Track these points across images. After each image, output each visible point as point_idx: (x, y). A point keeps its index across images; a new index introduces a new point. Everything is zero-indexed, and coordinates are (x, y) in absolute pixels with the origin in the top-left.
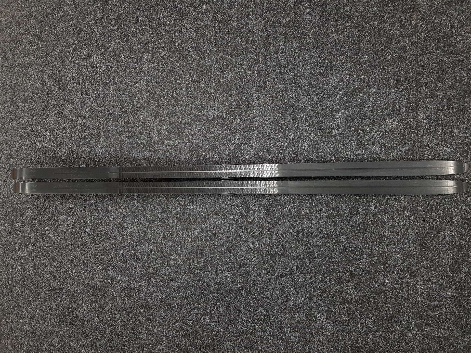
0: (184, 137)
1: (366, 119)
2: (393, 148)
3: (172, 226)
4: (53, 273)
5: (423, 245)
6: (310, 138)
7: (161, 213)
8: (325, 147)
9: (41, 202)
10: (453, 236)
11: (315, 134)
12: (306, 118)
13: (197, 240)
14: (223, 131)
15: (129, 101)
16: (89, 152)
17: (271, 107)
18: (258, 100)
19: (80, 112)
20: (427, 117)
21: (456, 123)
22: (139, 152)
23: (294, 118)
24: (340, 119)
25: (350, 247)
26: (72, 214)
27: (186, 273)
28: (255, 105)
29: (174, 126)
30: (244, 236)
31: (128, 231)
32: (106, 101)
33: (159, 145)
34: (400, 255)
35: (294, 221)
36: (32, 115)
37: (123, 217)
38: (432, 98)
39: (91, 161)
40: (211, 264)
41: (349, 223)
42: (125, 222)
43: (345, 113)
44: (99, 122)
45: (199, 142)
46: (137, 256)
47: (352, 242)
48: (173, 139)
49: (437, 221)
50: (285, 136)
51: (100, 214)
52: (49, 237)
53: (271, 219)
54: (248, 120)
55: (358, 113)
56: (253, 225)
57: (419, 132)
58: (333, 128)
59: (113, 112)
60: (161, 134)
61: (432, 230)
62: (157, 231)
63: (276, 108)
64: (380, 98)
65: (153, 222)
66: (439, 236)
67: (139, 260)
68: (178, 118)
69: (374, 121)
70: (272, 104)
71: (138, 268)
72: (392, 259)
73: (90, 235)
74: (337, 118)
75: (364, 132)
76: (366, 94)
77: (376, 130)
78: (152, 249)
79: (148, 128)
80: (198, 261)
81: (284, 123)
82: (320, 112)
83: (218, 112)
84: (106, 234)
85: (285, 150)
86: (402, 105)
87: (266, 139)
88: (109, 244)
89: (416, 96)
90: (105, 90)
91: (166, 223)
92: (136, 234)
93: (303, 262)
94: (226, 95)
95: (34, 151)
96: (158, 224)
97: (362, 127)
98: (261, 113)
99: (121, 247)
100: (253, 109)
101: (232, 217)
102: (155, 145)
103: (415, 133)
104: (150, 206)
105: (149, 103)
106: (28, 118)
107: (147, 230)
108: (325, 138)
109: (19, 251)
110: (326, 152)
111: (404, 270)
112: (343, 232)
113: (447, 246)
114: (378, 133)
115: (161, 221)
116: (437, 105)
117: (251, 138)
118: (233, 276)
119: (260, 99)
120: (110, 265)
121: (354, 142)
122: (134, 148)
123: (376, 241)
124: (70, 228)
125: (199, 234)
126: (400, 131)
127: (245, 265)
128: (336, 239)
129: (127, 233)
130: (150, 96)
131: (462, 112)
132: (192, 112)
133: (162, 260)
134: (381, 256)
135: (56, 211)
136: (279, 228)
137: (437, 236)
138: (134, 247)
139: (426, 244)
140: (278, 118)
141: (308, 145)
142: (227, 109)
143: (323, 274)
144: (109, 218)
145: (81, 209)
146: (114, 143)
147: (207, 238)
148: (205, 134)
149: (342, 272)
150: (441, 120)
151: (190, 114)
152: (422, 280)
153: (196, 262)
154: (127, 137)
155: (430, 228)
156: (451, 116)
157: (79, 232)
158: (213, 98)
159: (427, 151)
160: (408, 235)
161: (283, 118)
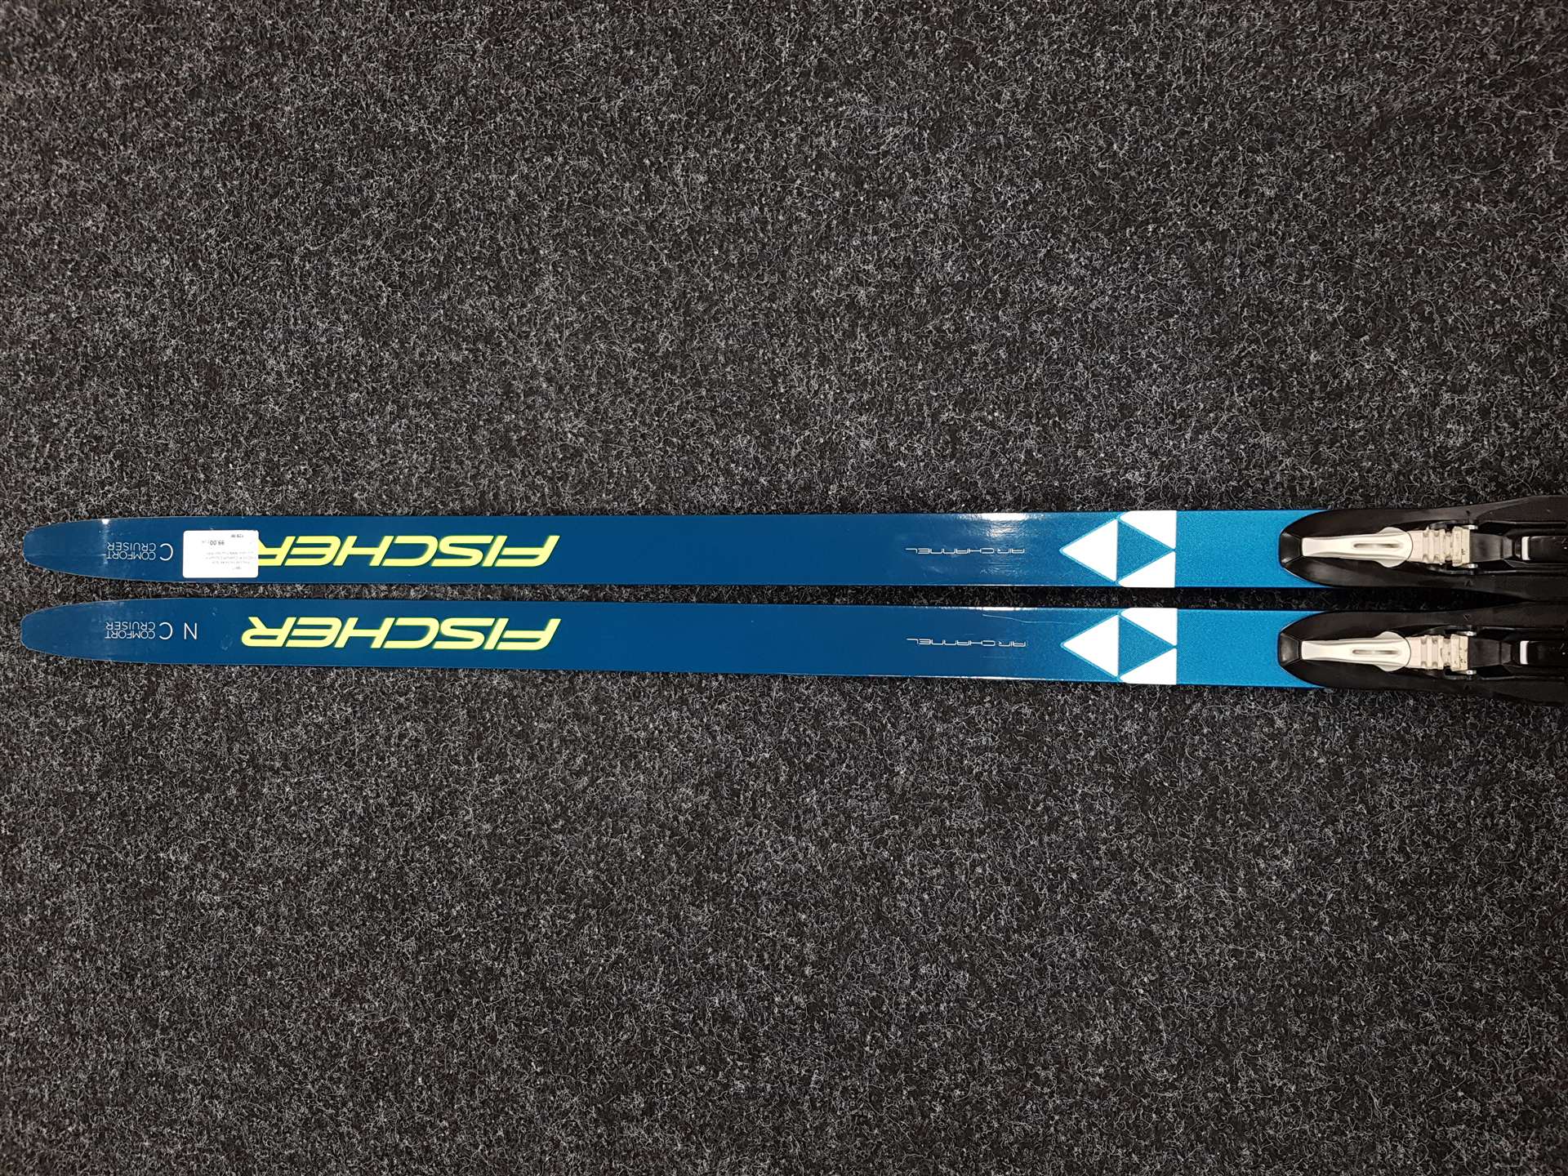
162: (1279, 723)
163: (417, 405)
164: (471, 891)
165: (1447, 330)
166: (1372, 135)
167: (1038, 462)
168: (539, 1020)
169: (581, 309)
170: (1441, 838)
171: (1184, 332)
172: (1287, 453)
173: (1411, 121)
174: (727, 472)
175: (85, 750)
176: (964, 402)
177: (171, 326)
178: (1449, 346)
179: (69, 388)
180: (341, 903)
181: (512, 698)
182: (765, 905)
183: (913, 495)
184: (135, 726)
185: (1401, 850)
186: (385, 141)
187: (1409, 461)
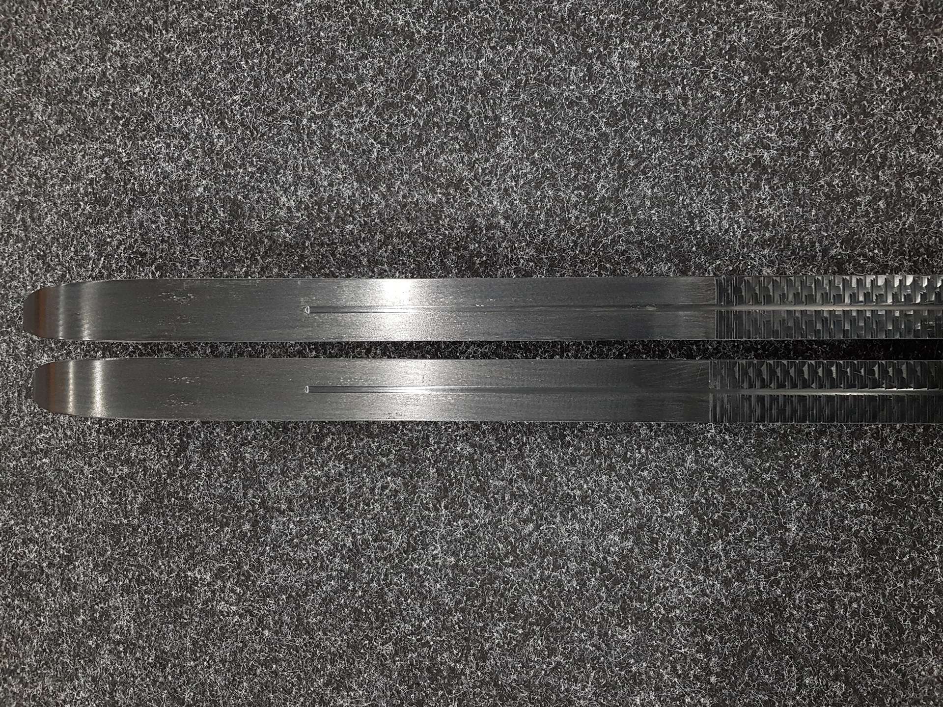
7: (874, 513)
9: (161, 446)
16: (435, 211)
22: (733, 206)
26: (342, 509)
36: (105, 34)
37: (641, 527)
39: (444, 254)
42: (654, 555)
44: (490, 61)
51: (503, 511)
52: (212, 613)
59: (570, 10)
60: (867, 115)
65: (822, 560)
73: (450, 612)
78: (820, 693)
84: (541, 610)
92: (718, 614)
95: (119, 204)
99: (634, 677)
102: (828, 170)
104: (806, 476)
106: (82, 47)
107: (790, 595)
109: (41, 677)
115: (875, 551)
124: (330, 578)
135: (250, 493)
138: (713, 679)
144: (556, 533)
145: (394, 483)
146: (578, 166)
154: (654, 133)
157: (381, 594)
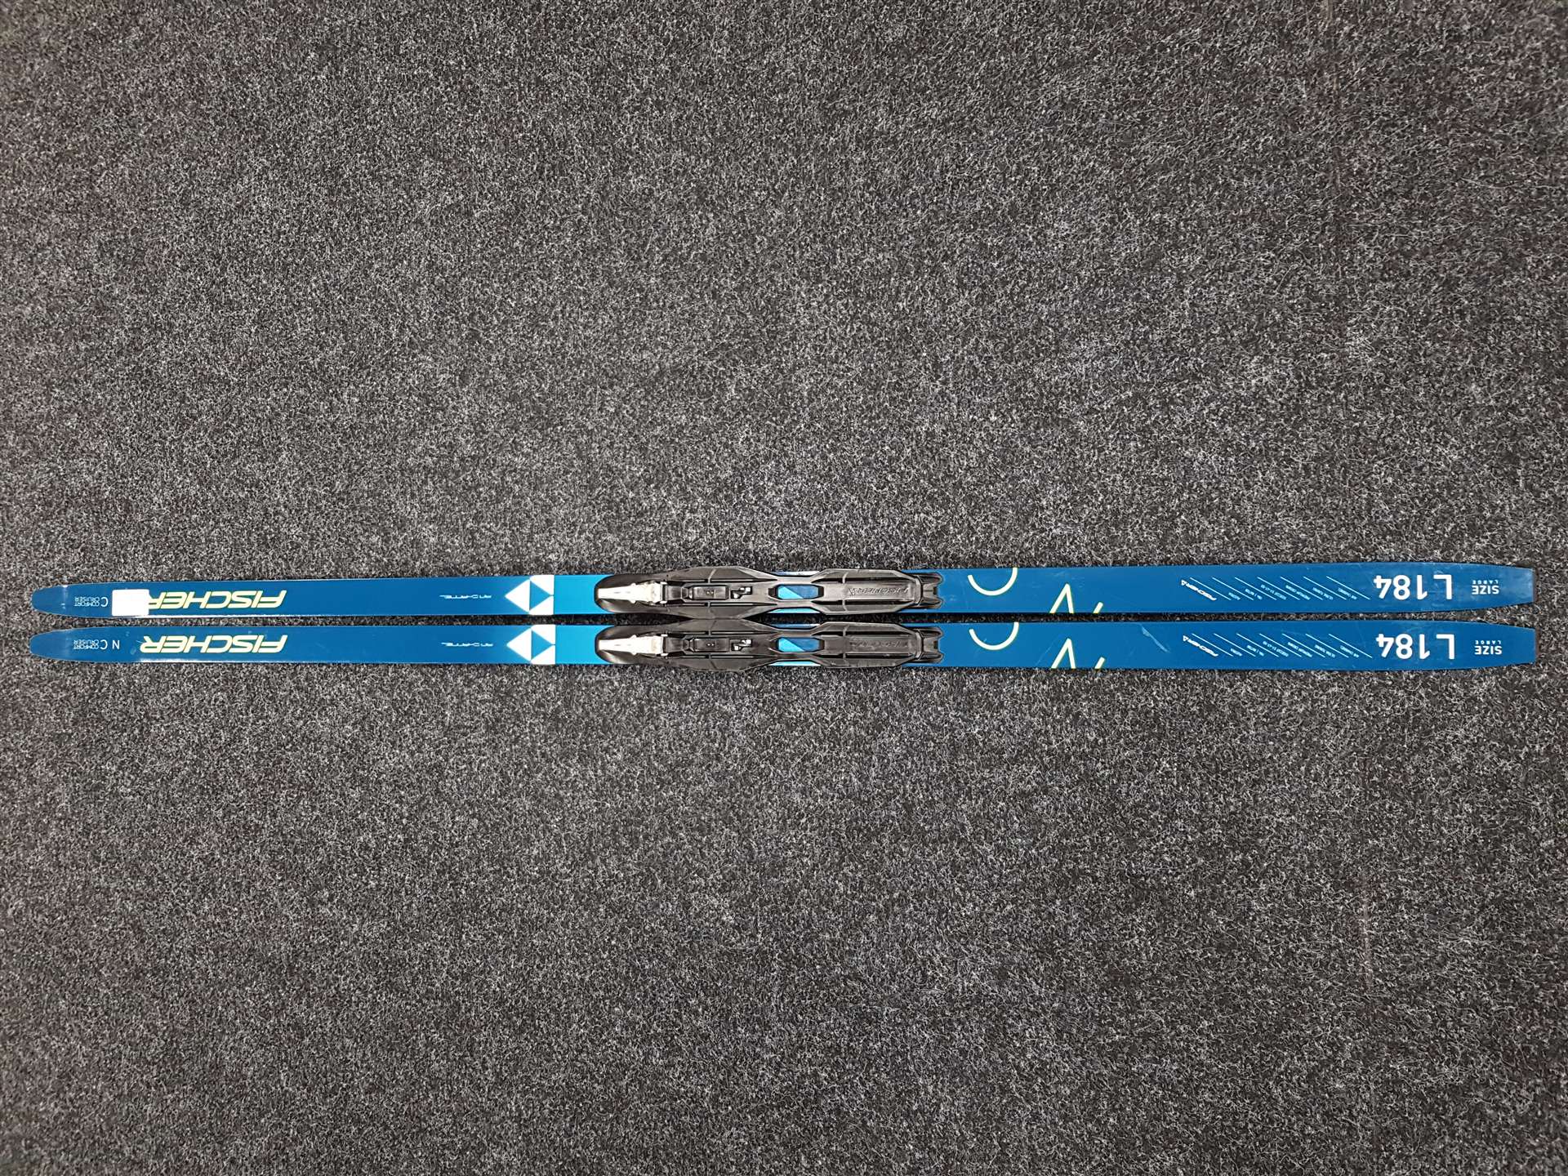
0: (563, 441)
1: (1172, 359)
2: (1264, 454)
3: (529, 744)
4: (133, 917)
5: (1375, 779)
6: (986, 430)
8: (1038, 460)
10: (1475, 745)
11: (1004, 416)
12: (972, 362)
13: (617, 789)
14: (693, 417)
15: (375, 325)
17: (852, 328)
18: (808, 307)
19: (208, 367)
20: (1377, 344)
21: (1474, 362)
23: (929, 365)
24: (1086, 362)
25: (1128, 794)
27: (581, 904)
28: (798, 322)
29: (527, 403)
30: (772, 768)
31: (382, 766)
32: (294, 327)
33: (478, 472)
34: (1298, 817)
35: (939, 713)
38: (1390, 279)
40: (663, 869)
41: (1125, 712)
43: (1102, 342)
45: (615, 457)
46: (413, 850)
47: (1135, 778)
48: (525, 450)
49: (1421, 697)
50: (901, 427)
53: (864, 709)
54: (776, 377)
55: (1145, 340)
56: (803, 732)
57: (1351, 398)
58: (1062, 393)
61: (1403, 728)
62: (481, 762)
63: (871, 332)
64: (1218, 287)
66: (1427, 747)
67: (422, 862)
68: (541, 377)
69: (1199, 365)
70: (854, 317)
71: (419, 892)
72: (1270, 832)
74: (1073, 361)
75: (1166, 403)
76: (1171, 274)
77: (1206, 394)
79: (439, 415)
80: (619, 860)
81: (897, 382)
82: (1017, 342)
83: (676, 353)
85: (903, 472)
86: (1291, 307)
87: (838, 440)
88: (317, 813)
89: (1337, 275)
90: (291, 289)
91: (510, 736)
93: (974, 852)
94: (700, 293)
96: (482, 740)
97: (1159, 385)
98: (821, 350)
100: (794, 339)
101: (730, 708)
103: (1338, 401)
105: (439, 329)
108: (1037, 428)
110: (1042, 477)
111: (1312, 865)
112: (1105, 744)
113: (1456, 780)
114: (1213, 405)
116: (1407, 304)
117: (788, 438)
118: (739, 905)
119: (815, 304)
120: (322, 883)
121: (1135, 440)
122: (395, 482)
123: (1217, 770)
125: (621, 770)
126: (1286, 396)
127: (780, 867)
128: (1082, 769)
129: (380, 774)
130: (444, 305)
131: (1492, 325)
132: (588, 356)
133: (500, 861)
134: (1236, 821)
136: (889, 738)
137: (1421, 748)
139: (1385, 775)
140: (876, 366)
141: (981, 456)
142: (704, 339)
143: (1043, 890)
147: (650, 780)
148: (633, 429)
149: (1106, 878)
150: (1425, 355)
151: (579, 362)
152: (1374, 899)
153: (613, 862)
155: (1396, 720)
156: (1459, 338)
158: (655, 305)
159: (1380, 462)
160: (1324, 746)
161: (893, 364)
162: (616, 684)
163: (224, 521)
164: (249, 784)
165: (688, 481)
166: (657, 380)
167: (510, 550)
168: (280, 852)
169: (300, 469)
170: (686, 742)
171: (574, 482)
172: (619, 545)
173: (673, 372)
174: (369, 556)
175: (66, 710)
176: (477, 518)
177: (108, 479)
178: (689, 489)
179: (59, 513)
180: (188, 791)
181: (268, 679)
182: (384, 787)
183: (454, 568)
184: (90, 697)
185: (670, 749)
186: (209, 380)
187: (672, 548)
